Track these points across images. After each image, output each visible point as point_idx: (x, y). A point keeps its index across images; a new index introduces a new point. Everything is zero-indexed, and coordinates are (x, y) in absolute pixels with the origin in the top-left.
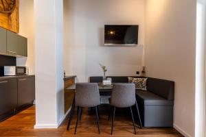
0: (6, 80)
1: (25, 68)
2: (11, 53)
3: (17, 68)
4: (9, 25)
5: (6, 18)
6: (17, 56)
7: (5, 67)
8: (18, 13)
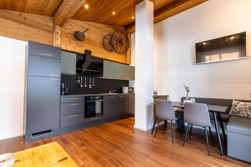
0: (123, 95)
1: (133, 88)
2: (126, 78)
3: (129, 88)
4: (126, 60)
5: (124, 56)
6: (130, 80)
7: (124, 88)
8: (130, 50)
